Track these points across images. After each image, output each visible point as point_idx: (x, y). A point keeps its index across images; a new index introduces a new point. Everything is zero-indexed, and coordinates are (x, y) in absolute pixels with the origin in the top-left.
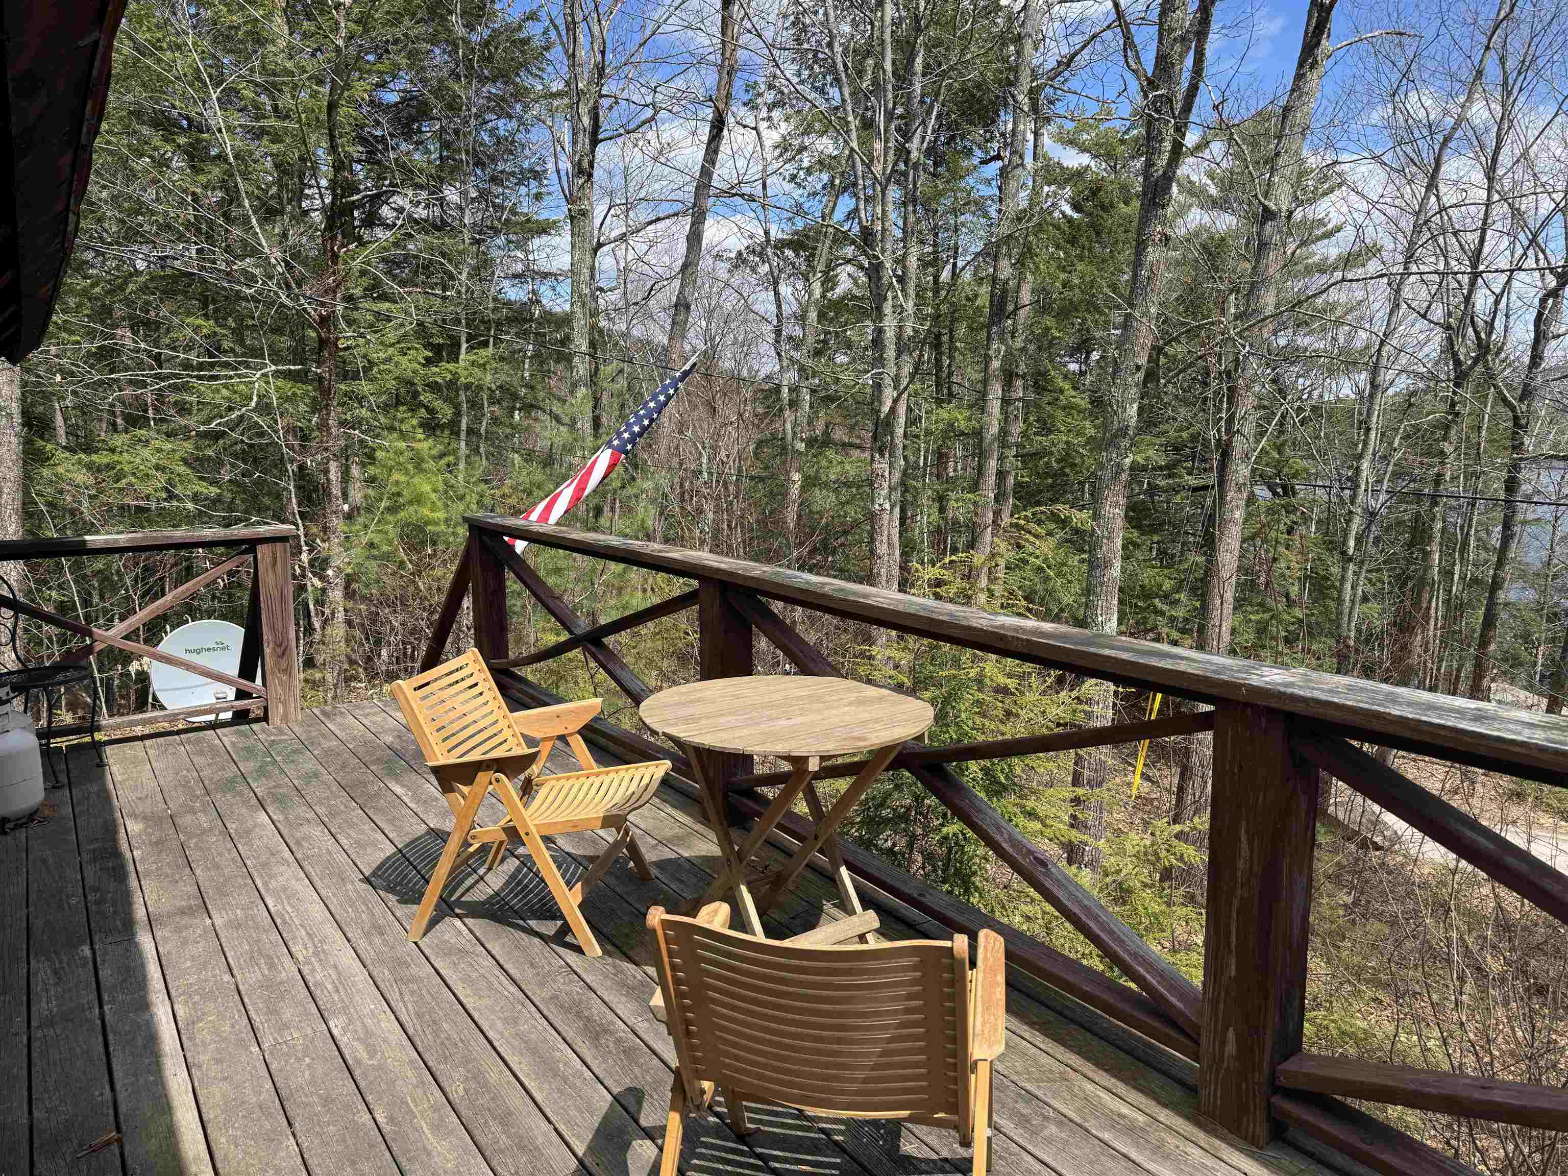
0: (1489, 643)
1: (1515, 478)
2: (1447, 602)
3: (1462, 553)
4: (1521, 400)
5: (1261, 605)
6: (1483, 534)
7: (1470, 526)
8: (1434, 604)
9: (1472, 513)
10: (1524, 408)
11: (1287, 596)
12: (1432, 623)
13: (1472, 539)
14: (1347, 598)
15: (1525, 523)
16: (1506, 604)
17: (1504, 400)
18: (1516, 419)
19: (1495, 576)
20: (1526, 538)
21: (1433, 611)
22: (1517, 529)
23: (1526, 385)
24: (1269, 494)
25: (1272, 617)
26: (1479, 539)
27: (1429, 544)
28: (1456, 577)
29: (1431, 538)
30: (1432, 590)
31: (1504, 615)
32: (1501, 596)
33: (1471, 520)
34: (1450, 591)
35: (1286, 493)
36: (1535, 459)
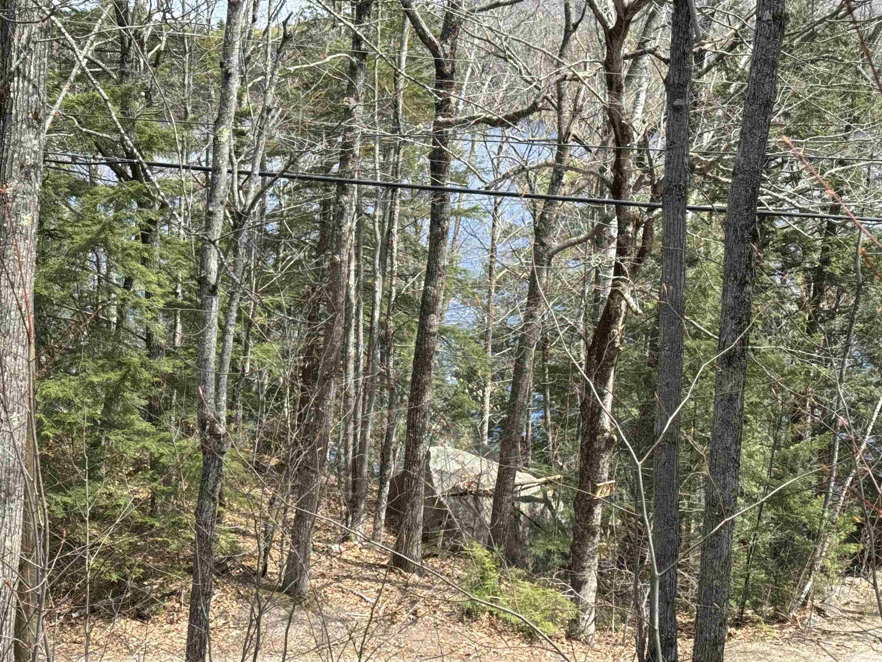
0: (423, 391)
1: (441, 151)
2: (369, 330)
3: (383, 261)
4: (443, 38)
5: (108, 356)
6: (410, 230)
7: (391, 221)
8: (352, 339)
9: (394, 204)
10: (447, 48)
11: (149, 338)
12: (351, 366)
13: (396, 238)
14: (213, 356)
15: (457, 214)
16: (443, 331)
17: (423, 36)
18: (439, 64)
19: (425, 293)
20: (462, 235)
21: (352, 351)
22: (451, 224)
23: (448, 17)
24: (112, 176)
25: (124, 378)
26: (405, 239)
27: (338, 252)
28: (378, 296)
29: (340, 243)
30: (347, 319)
31: (440, 347)
32: (434, 320)
33: (392, 213)
34: (372, 317)
35: (136, 176)
36: (463, 124)
